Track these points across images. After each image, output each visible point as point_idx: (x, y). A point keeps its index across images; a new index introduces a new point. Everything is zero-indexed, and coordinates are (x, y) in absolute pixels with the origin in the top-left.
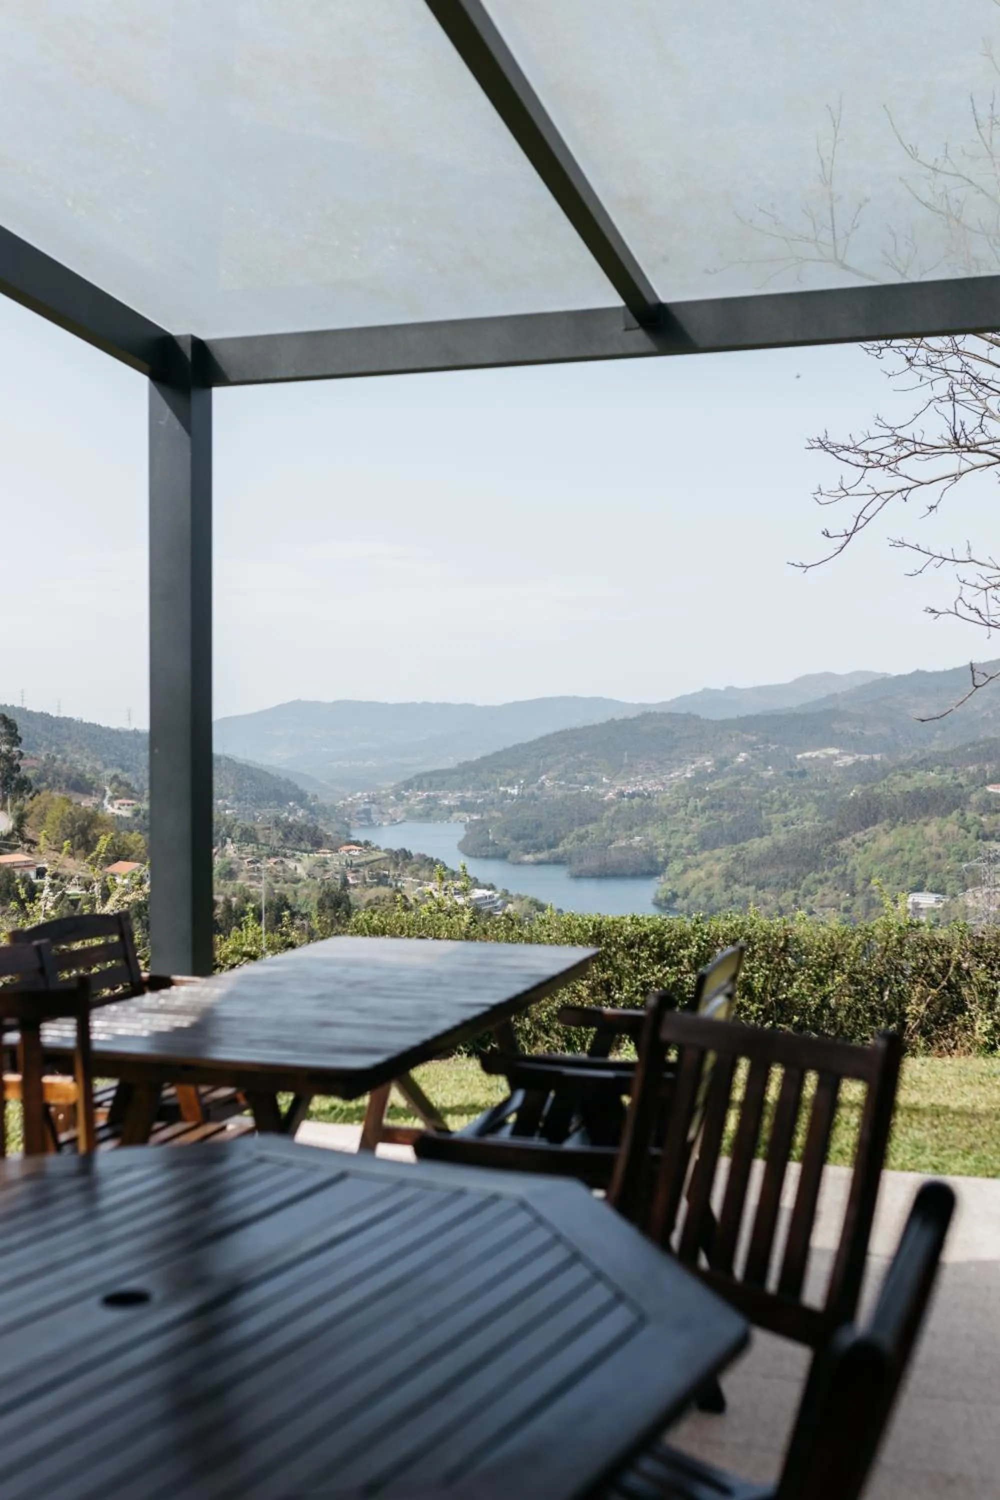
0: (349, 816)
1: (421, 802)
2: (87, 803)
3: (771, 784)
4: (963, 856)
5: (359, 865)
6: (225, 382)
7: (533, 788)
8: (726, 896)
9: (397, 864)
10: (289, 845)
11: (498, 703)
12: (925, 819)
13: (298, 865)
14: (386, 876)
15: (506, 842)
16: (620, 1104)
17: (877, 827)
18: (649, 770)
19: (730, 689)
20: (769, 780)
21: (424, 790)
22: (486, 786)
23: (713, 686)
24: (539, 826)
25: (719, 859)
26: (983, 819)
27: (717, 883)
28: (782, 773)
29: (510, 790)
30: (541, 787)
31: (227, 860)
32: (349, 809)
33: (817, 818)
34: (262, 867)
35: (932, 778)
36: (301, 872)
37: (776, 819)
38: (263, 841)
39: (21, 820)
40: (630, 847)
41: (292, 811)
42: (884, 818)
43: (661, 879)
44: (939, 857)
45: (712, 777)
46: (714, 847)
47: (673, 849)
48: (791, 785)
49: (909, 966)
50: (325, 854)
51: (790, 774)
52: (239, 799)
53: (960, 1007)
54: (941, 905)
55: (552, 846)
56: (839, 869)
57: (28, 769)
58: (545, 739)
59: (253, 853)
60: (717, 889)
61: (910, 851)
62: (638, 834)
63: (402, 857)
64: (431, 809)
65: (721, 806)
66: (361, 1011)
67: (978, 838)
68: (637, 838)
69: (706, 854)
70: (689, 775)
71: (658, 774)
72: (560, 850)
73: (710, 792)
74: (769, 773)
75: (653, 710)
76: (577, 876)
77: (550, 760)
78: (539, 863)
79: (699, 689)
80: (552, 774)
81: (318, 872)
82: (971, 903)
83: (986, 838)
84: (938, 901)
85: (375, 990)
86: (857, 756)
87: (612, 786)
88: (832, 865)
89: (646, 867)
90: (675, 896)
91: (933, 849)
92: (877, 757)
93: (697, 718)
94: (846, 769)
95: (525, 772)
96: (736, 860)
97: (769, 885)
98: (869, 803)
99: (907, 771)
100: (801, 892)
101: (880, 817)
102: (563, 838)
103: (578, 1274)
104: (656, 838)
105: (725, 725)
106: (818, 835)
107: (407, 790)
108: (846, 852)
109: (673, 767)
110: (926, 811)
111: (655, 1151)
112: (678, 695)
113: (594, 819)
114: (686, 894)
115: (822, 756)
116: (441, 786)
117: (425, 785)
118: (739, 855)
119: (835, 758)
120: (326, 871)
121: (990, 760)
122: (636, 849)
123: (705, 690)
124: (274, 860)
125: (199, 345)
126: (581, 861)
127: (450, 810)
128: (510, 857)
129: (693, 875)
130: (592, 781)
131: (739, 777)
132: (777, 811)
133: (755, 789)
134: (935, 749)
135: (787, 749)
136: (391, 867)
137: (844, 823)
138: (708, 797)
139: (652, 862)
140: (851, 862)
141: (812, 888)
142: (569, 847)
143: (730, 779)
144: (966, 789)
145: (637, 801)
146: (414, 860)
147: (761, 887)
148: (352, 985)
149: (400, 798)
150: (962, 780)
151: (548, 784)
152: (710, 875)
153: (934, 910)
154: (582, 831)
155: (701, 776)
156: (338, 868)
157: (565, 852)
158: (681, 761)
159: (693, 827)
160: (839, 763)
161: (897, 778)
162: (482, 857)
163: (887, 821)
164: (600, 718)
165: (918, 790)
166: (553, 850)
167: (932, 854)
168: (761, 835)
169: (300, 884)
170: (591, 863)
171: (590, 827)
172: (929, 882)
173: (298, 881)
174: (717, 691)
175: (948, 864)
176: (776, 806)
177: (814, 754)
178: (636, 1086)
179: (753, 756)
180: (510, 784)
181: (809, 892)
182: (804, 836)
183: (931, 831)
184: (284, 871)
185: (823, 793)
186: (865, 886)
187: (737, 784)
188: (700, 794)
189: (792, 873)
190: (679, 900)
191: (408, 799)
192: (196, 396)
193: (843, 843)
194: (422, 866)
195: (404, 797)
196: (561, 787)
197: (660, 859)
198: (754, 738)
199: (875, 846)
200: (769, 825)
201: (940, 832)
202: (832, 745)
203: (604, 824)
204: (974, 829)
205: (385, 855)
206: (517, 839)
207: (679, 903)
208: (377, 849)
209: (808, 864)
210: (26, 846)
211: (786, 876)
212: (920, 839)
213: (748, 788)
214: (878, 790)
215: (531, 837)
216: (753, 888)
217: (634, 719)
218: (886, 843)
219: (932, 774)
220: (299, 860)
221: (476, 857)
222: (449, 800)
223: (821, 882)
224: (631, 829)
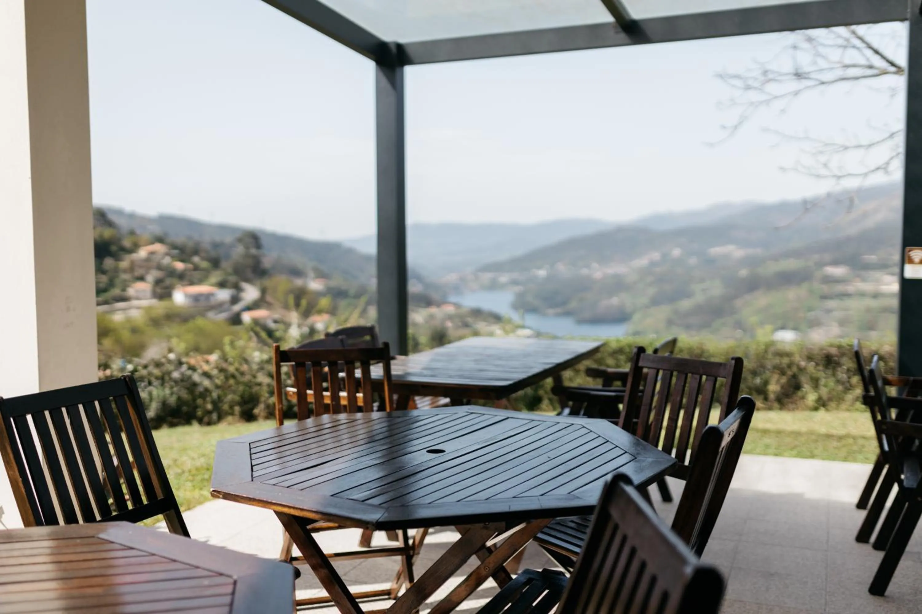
1: (488, 279)
2: (299, 282)
3: (694, 268)
4: (810, 309)
5: (454, 316)
6: (410, 62)
7: (554, 270)
9: (475, 316)
11: (532, 223)
12: (787, 288)
14: (468, 321)
15: (537, 302)
16: (618, 409)
17: (758, 293)
18: (622, 261)
19: (671, 213)
20: (693, 265)
21: (490, 273)
22: (525, 270)
24: (559, 293)
25: (663, 312)
26: (824, 287)
28: (700, 261)
29: (539, 273)
30: (558, 269)
33: (721, 287)
36: (419, 319)
37: (698, 287)
39: (264, 291)
40: (610, 305)
42: (763, 286)
43: (630, 323)
44: (796, 309)
45: (658, 264)
46: (660, 305)
47: (637, 305)
48: (706, 269)
49: (769, 364)
50: (433, 310)
51: (705, 262)
53: (798, 387)
55: (565, 305)
56: (735, 317)
57: (267, 262)
60: (662, 328)
61: (778, 307)
62: (616, 297)
63: (478, 312)
64: (494, 284)
65: (664, 280)
66: (497, 366)
68: (615, 299)
69: (655, 309)
70: (645, 263)
71: (627, 263)
72: (570, 307)
73: (658, 273)
74: (693, 262)
75: (624, 225)
77: (562, 254)
80: (564, 262)
81: (429, 319)
83: (825, 298)
84: (795, 336)
85: (500, 358)
86: (746, 250)
87: (601, 270)
88: (731, 314)
89: (620, 317)
91: (793, 305)
92: (757, 251)
93: (651, 230)
94: (740, 258)
95: (548, 261)
96: (673, 313)
98: (753, 279)
99: (777, 259)
101: (760, 286)
102: (571, 300)
103: (609, 446)
104: (626, 299)
105: (667, 233)
106: (722, 297)
107: (480, 272)
108: (739, 307)
109: (636, 259)
110: (788, 283)
111: (635, 420)
113: (591, 289)
115: (724, 251)
116: (501, 270)
117: (491, 270)
118: (675, 310)
119: (732, 251)
120: (434, 319)
121: (827, 252)
122: (615, 306)
123: (655, 214)
125: (400, 47)
126: (582, 312)
127: (505, 285)
128: (541, 311)
129: (648, 321)
130: (587, 266)
131: (675, 264)
132: (697, 284)
133: (684, 271)
134: (792, 246)
135: (704, 246)
136: (471, 317)
137: (737, 291)
138: (656, 276)
139: (623, 313)
140: (743, 312)
141: (719, 329)
142: (575, 305)
143: (670, 265)
144: (812, 269)
146: (484, 313)
148: (489, 356)
149: (476, 277)
150: (810, 264)
151: (562, 268)
152: (657, 320)
155: (653, 264)
156: (441, 319)
157: (574, 308)
158: (640, 254)
159: (648, 293)
160: (735, 255)
161: (771, 263)
163: (763, 289)
164: (591, 231)
166: (565, 307)
167: (792, 307)
168: (689, 297)
169: (419, 326)
170: (588, 314)
172: (788, 324)
173: (417, 324)
174: (663, 213)
175: (802, 312)
176: (696, 281)
177: (719, 249)
178: (626, 399)
179: (684, 251)
180: (540, 269)
181: (717, 331)
182: (715, 297)
183: (791, 294)
185: (725, 272)
187: (673, 268)
188: (653, 274)
189: (707, 319)
191: (482, 278)
192: (398, 70)
193: (737, 302)
194: (490, 316)
195: (478, 277)
196: (569, 270)
197: (629, 312)
198: (684, 240)
199: (756, 304)
200: (694, 291)
201: (796, 295)
202: (731, 244)
203: (597, 292)
204: (817, 293)
206: (545, 300)
208: (464, 306)
209: (716, 314)
210: (267, 306)
211: (703, 321)
212: (784, 299)
213: (679, 270)
214: (759, 271)
215: (552, 300)
217: (614, 231)
220: (418, 313)
222: (504, 278)
223: (723, 324)
224: (611, 294)
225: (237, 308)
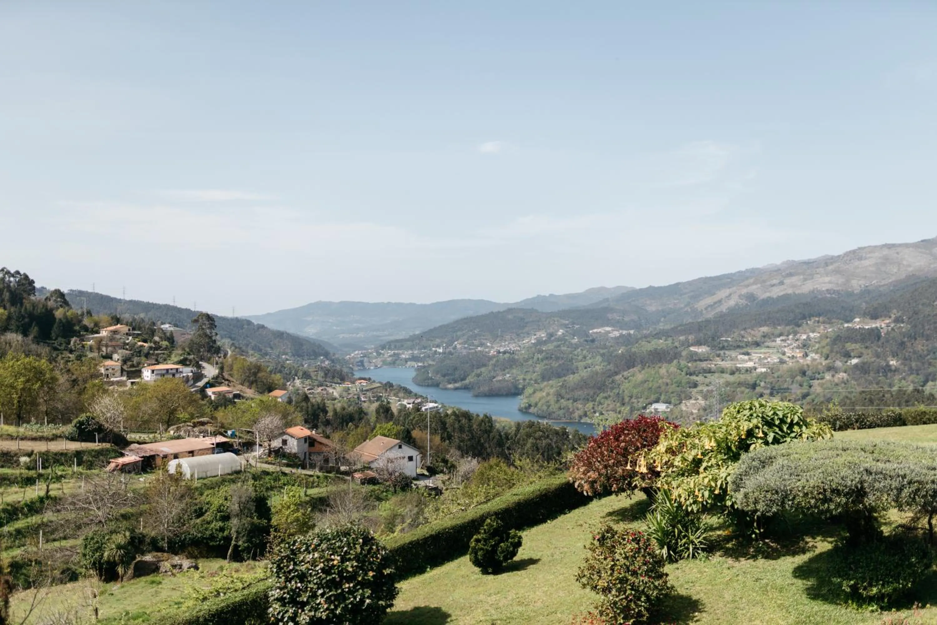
0: (352, 364)
1: (390, 356)
3: (576, 347)
5: (367, 390)
7: (450, 349)
8: (557, 406)
9: (386, 390)
10: (328, 379)
11: (428, 302)
12: (659, 365)
13: (334, 391)
14: (381, 396)
15: (438, 378)
17: (635, 369)
18: (512, 339)
19: (551, 295)
20: (575, 344)
21: (392, 350)
22: (425, 348)
23: (542, 294)
24: (456, 369)
25: (552, 386)
26: (690, 365)
27: (552, 399)
28: (582, 340)
29: (438, 350)
30: (455, 348)
31: (296, 388)
32: (352, 360)
33: (602, 364)
34: (315, 392)
35: (661, 343)
36: (336, 394)
37: (581, 364)
38: (315, 378)
39: (220, 369)
40: (504, 380)
41: (323, 362)
42: (638, 364)
43: (522, 397)
44: (667, 384)
45: (545, 343)
46: (549, 380)
47: (527, 381)
48: (588, 347)
50: (347, 384)
51: (586, 341)
52: (294, 355)
54: (669, 410)
55: (463, 379)
56: (616, 391)
58: (457, 322)
59: (310, 385)
60: (552, 402)
61: (652, 381)
62: (508, 373)
63: (389, 386)
64: (396, 360)
65: (551, 358)
67: (687, 374)
68: (508, 375)
69: (545, 383)
70: (533, 342)
71: (516, 340)
72: (467, 381)
73: (545, 350)
74: (576, 340)
75: (513, 307)
76: (477, 396)
77: (459, 333)
78: (456, 389)
79: (535, 295)
80: (460, 341)
81: (345, 394)
82: (684, 408)
83: (691, 374)
84: (667, 408)
86: (621, 331)
87: (492, 347)
88: (612, 389)
89: (513, 391)
90: (530, 406)
91: (664, 380)
92: (632, 332)
93: (536, 311)
94: (616, 338)
95: (446, 340)
96: (562, 386)
97: (580, 399)
98: (630, 356)
99: (648, 339)
100: (596, 403)
101: (636, 363)
102: (468, 375)
104: (517, 375)
105: (551, 315)
106: (604, 373)
107: (382, 350)
108: (619, 382)
109: (524, 337)
110: (660, 361)
112: (525, 298)
113: (484, 365)
114: (536, 405)
115: (603, 331)
116: (401, 347)
117: (393, 347)
118: (563, 384)
119: (609, 332)
120: (349, 394)
121: (691, 333)
122: (507, 381)
123: (539, 296)
124: (320, 388)
126: (479, 387)
127: (406, 360)
128: (441, 386)
129: (539, 395)
130: (482, 345)
131: (559, 343)
132: (581, 361)
133: (569, 349)
134: (662, 328)
135: (585, 327)
136: (384, 391)
137: (617, 367)
138: (544, 354)
139: (516, 388)
140: (622, 387)
141: (602, 401)
142: (472, 380)
143: (555, 344)
144: (679, 349)
145: (507, 355)
146: (395, 387)
147: (575, 400)
149: (379, 354)
150: (677, 344)
151: (459, 346)
152: (548, 394)
153: (665, 412)
154: (479, 371)
155: (540, 342)
156: (356, 392)
157: (470, 383)
158: (528, 334)
159: (537, 369)
160: (611, 335)
161: (643, 343)
162: (425, 386)
163: (640, 366)
164: (484, 311)
165: (656, 349)
166: (463, 382)
167: (663, 383)
168: (574, 373)
169: (336, 401)
170: (485, 389)
171: (483, 369)
172: (662, 397)
173: (335, 399)
174: (544, 296)
175: (673, 388)
176: (580, 358)
177: (599, 330)
179: (567, 331)
180: (438, 346)
181: (600, 403)
182: (597, 373)
183: (663, 371)
184: (327, 394)
185: (604, 351)
186: (630, 400)
187: (559, 346)
188: (541, 352)
189: (592, 393)
190: (532, 408)
191: (384, 355)
193: (618, 378)
194: (399, 391)
195: (381, 353)
196: (465, 348)
197: (521, 386)
198: (567, 322)
199: (633, 379)
200: (577, 368)
201: (667, 371)
202: (607, 326)
203: (490, 368)
204: (685, 370)
205: (378, 385)
206: (444, 376)
207: (532, 410)
208: (374, 382)
209: (600, 388)
210: (226, 382)
211: (588, 395)
212: (657, 375)
213: (565, 348)
214: (633, 350)
215: (451, 374)
216: (571, 401)
217: (504, 312)
218: (640, 377)
219: (661, 341)
220: (334, 388)
221: (422, 386)
222: (405, 355)
223: (606, 398)
224: (504, 370)
225: (201, 384)
